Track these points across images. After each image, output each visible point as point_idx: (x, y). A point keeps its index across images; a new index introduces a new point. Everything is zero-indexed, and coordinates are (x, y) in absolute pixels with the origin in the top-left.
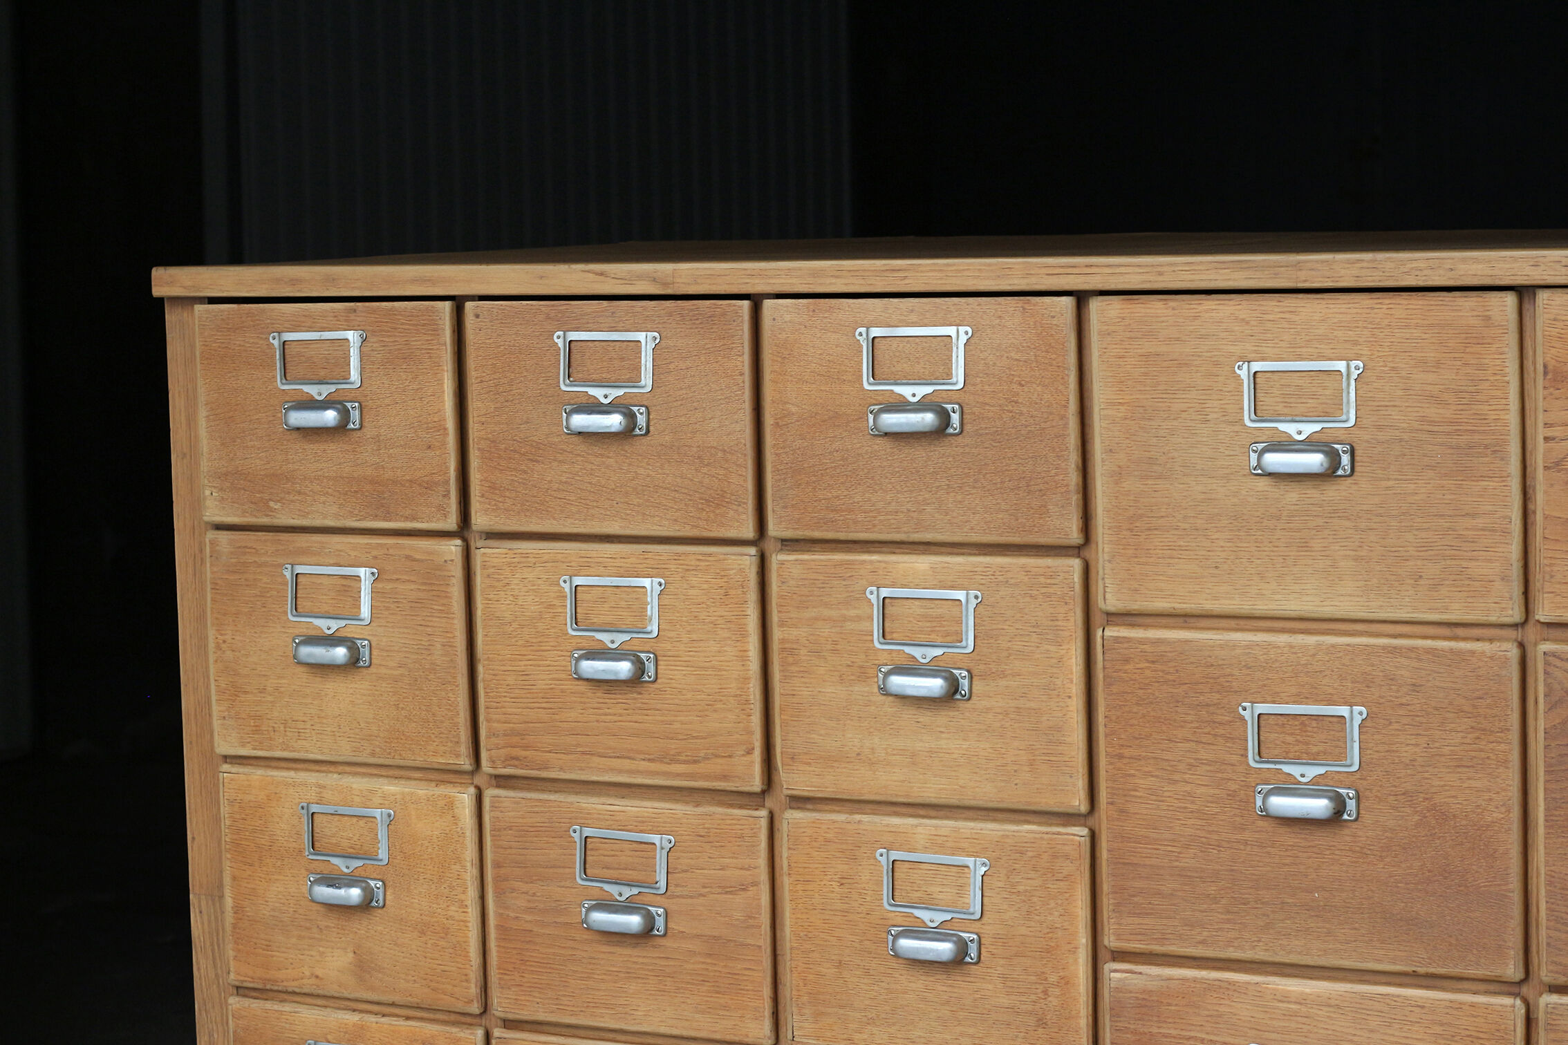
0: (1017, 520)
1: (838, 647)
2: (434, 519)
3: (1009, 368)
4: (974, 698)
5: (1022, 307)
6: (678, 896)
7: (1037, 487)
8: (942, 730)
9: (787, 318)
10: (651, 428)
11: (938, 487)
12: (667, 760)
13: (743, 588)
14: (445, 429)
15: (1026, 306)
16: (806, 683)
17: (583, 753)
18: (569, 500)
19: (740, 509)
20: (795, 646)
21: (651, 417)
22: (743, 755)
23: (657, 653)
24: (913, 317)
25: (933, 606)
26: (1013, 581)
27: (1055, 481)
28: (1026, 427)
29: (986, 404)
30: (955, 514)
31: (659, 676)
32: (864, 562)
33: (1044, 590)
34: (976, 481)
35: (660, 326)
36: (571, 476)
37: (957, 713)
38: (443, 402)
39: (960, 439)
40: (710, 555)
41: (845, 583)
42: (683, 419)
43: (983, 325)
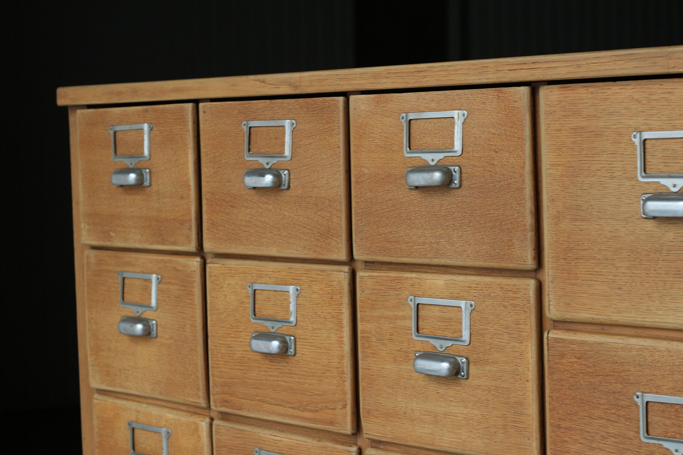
0: (494, 250)
1: (393, 337)
2: (185, 244)
3: (489, 140)
4: (470, 378)
5: (497, 95)
7: (506, 227)
8: (452, 399)
9: (363, 107)
10: (291, 185)
11: (447, 226)
12: (301, 409)
13: (341, 294)
14: (190, 186)
15: (500, 94)
16: (375, 361)
17: (260, 401)
18: (251, 233)
19: (339, 240)
20: (368, 335)
21: (291, 177)
22: (341, 409)
23: (297, 336)
24: (433, 105)
25: (446, 310)
26: (493, 295)
27: (517, 222)
28: (499, 182)
29: (475, 166)
30: (457, 245)
31: (297, 352)
32: (407, 278)
33: (511, 302)
34: (470, 222)
35: (296, 116)
36: (251, 216)
37: (460, 388)
38: (188, 168)
39: (459, 191)
40: (323, 271)
41: (396, 293)
42: (307, 178)
43: (474, 109)
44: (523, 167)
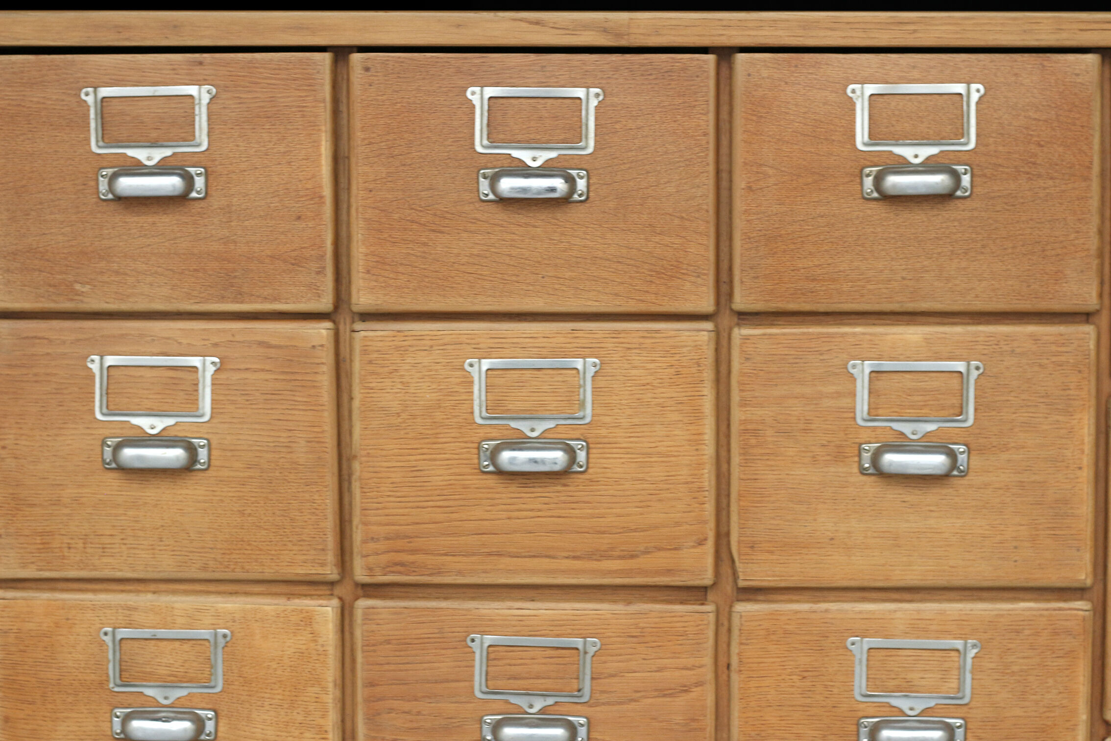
0: (1029, 286)
1: (813, 426)
2: (304, 300)
3: (1027, 128)
4: (971, 474)
5: (1041, 64)
6: (604, 704)
7: (1053, 252)
8: (932, 508)
9: (765, 73)
10: (591, 194)
11: (939, 253)
12: (595, 557)
13: (699, 366)
14: (321, 197)
15: (1045, 63)
16: (772, 466)
17: (490, 554)
18: (481, 275)
19: (699, 281)
20: (760, 427)
21: (591, 181)
22: (693, 547)
23: (590, 440)
24: (916, 74)
25: (927, 379)
26: (1018, 350)
27: (1074, 246)
28: (1045, 189)
29: (1000, 165)
30: (957, 282)
31: (591, 465)
32: (843, 335)
33: (1054, 359)
34: (984, 246)
35: (604, 82)
36: (485, 248)
37: (951, 490)
38: (319, 166)
39: (968, 202)
40: (657, 331)
41: (821, 358)
42: (631, 183)
43: (997, 83)
44: (1089, 168)
